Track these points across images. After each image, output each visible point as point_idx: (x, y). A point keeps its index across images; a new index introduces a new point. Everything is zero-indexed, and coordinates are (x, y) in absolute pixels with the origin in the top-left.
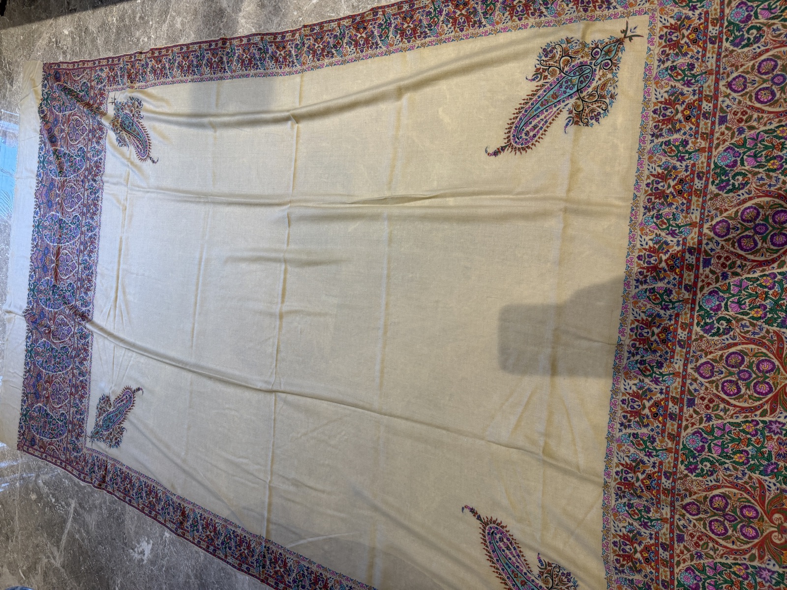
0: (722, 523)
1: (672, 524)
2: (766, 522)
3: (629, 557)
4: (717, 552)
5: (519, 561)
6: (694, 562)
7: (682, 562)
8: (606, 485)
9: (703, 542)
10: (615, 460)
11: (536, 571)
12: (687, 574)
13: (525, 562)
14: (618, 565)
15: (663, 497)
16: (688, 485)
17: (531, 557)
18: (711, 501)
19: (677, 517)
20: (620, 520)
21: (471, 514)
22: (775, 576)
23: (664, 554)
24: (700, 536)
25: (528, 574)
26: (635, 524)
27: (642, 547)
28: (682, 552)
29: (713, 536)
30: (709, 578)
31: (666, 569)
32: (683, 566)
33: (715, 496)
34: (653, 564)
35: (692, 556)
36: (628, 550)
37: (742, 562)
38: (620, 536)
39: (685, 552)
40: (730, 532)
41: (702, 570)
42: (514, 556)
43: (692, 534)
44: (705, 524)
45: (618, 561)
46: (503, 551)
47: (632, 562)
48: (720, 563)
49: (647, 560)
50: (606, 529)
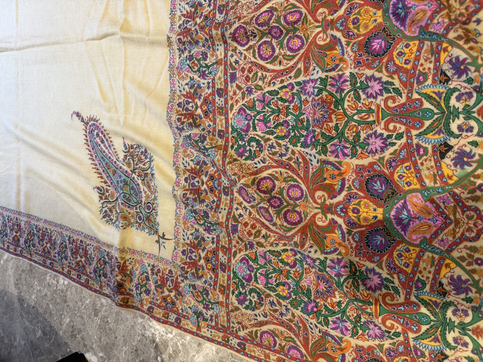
0: (270, 44)
1: (226, 63)
2: (311, 24)
3: (191, 115)
4: (265, 80)
5: (110, 151)
6: (246, 100)
7: (235, 104)
8: (170, 44)
9: (252, 74)
10: (178, 13)
11: (121, 156)
12: (239, 116)
13: (114, 151)
14: (179, 124)
15: (214, 32)
16: (239, 11)
17: (118, 144)
18: (256, 20)
19: (230, 53)
20: (183, 77)
21: (77, 118)
22: (318, 84)
23: (219, 101)
24: (250, 67)
25: (117, 162)
26: (196, 77)
27: (201, 100)
28: (235, 93)
29: (262, 63)
30: (259, 113)
31: (223, 117)
32: (236, 108)
33: (262, 14)
34: (211, 116)
35: (243, 94)
36: (190, 108)
37: (288, 82)
38: (184, 95)
39: (238, 91)
40: (277, 51)
41: (252, 107)
42: (107, 148)
43: (243, 68)
44: (254, 51)
45: (179, 120)
46: (100, 145)
47: (193, 118)
48: (268, 92)
49: (206, 113)
50: (173, 92)
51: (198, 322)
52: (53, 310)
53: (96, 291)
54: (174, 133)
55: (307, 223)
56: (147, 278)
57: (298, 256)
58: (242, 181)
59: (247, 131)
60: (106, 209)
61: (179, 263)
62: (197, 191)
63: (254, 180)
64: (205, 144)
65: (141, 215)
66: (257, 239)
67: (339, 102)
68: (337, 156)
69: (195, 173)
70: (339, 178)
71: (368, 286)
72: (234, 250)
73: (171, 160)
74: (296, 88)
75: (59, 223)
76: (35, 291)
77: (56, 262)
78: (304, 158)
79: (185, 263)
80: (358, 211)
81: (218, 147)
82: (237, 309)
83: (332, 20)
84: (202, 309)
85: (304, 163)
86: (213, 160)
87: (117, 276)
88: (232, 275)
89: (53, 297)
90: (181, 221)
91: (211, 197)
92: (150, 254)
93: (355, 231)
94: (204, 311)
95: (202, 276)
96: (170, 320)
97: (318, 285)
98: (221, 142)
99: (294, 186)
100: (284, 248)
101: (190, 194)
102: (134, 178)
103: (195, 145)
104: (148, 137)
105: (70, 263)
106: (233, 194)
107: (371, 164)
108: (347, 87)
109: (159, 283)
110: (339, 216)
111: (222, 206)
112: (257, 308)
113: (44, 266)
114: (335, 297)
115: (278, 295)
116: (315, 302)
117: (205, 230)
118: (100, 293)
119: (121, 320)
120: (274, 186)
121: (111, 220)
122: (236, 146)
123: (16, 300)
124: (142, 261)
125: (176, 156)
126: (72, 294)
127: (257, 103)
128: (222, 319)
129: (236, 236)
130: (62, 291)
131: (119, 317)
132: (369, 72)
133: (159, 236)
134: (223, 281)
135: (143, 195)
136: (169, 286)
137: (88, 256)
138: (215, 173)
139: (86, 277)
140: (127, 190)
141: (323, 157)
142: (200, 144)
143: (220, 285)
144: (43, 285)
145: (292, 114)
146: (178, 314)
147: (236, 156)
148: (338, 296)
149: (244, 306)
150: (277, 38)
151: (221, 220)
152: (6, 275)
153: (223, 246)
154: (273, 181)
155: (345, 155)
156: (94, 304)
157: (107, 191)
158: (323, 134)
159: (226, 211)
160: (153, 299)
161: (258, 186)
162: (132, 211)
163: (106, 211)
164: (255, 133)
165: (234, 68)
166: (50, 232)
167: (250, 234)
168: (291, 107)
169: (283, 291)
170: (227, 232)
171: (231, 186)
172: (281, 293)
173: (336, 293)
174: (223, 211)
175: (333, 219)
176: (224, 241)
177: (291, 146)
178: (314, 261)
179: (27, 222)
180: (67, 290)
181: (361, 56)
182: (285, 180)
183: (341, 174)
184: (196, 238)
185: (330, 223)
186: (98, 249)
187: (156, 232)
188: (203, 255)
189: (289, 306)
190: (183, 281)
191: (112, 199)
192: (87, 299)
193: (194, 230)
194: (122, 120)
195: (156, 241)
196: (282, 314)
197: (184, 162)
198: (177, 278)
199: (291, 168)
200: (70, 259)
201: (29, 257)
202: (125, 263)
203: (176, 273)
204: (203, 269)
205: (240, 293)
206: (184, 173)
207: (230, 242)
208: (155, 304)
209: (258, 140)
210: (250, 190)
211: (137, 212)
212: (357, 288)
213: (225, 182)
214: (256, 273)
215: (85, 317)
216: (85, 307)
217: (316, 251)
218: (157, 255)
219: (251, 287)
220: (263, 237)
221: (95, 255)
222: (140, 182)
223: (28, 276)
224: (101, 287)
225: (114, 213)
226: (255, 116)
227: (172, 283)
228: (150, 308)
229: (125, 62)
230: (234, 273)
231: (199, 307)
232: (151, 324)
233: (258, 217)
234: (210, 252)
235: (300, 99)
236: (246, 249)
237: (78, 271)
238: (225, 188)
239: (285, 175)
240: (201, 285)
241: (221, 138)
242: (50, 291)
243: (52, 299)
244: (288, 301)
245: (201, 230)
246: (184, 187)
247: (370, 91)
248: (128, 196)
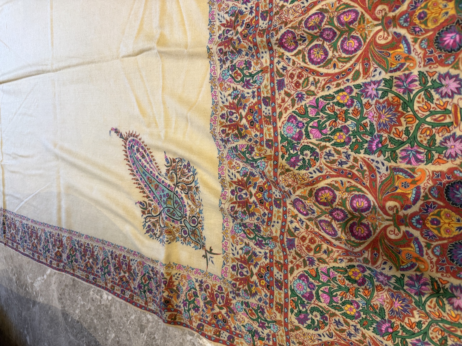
0: (322, 47)
1: (272, 71)
2: (369, 22)
3: (236, 126)
4: (318, 85)
5: (152, 166)
6: (296, 106)
7: (284, 111)
8: (210, 55)
9: (303, 79)
10: (218, 23)
11: (164, 170)
12: (289, 124)
13: (155, 166)
14: (224, 136)
15: (258, 39)
16: (284, 16)
17: (160, 159)
18: (306, 23)
19: (276, 60)
20: (225, 88)
21: (115, 135)
22: (382, 86)
23: (266, 110)
24: (300, 73)
25: (159, 176)
26: (239, 87)
27: (246, 110)
28: (283, 101)
29: (313, 67)
30: (312, 119)
31: (271, 126)
32: (285, 116)
33: (311, 16)
34: (257, 126)
35: (293, 101)
36: (234, 119)
37: (346, 86)
38: (227, 107)
39: (287, 99)
40: (330, 54)
41: (304, 114)
42: (148, 163)
43: (292, 74)
44: (304, 56)
45: (223, 131)
46: (140, 160)
47: (238, 129)
48: (322, 97)
49: (252, 123)
50: (215, 104)
51: (254, 341)
52: (98, 325)
53: (141, 307)
54: (218, 145)
55: (377, 237)
56: (195, 294)
57: (367, 273)
58: (298, 193)
59: (299, 138)
60: (149, 223)
61: (230, 280)
62: (245, 204)
63: (311, 191)
64: (253, 155)
65: (186, 229)
66: (318, 255)
67: (408, 104)
68: (409, 162)
69: (243, 185)
70: (413, 187)
71: (456, 305)
72: (290, 265)
73: (216, 173)
74: (355, 91)
75: (101, 238)
76: (79, 306)
77: (99, 277)
78: (369, 166)
79: (236, 280)
80: (438, 222)
81: (269, 158)
82: (298, 328)
83: (394, 17)
84: (257, 327)
85: (370, 171)
86: (263, 172)
87: (164, 292)
88: (290, 293)
89: (97, 312)
90: (229, 235)
91: (261, 210)
92: (197, 270)
93: (435, 244)
94: (260, 329)
95: (256, 293)
96: (223, 339)
97: (392, 303)
98: (270, 152)
99: (359, 196)
100: (350, 263)
101: (239, 206)
102: (177, 192)
103: (242, 156)
104: (190, 150)
105: (113, 278)
106: (286, 207)
107: (451, 171)
108: (416, 87)
109: (208, 299)
110: (415, 228)
111: (274, 219)
112: (320, 328)
113: (87, 281)
114: (413, 316)
115: (345, 314)
116: (390, 322)
117: (256, 244)
118: (146, 309)
119: (169, 336)
120: (335, 197)
121: (155, 234)
122: (287, 156)
123: (60, 315)
124: (189, 276)
125: (221, 168)
126: (116, 309)
127: (309, 109)
128: (280, 338)
129: (293, 251)
130: (106, 306)
131: (167, 334)
132: (443, 70)
133: (206, 251)
134: (280, 299)
135: (188, 209)
136: (220, 303)
137: (132, 271)
138: (264, 184)
139: (130, 293)
140: (170, 204)
141: (393, 164)
142: (247, 155)
143: (277, 303)
144: (87, 300)
145: (351, 118)
146: (231, 332)
147: (288, 167)
148: (417, 316)
149: (305, 325)
150: (329, 41)
151: (274, 234)
152: (49, 290)
153: (277, 262)
154: (333, 192)
155: (418, 161)
156: (140, 320)
157: (150, 205)
158: (391, 140)
159: (280, 225)
160: (202, 316)
161: (316, 198)
162: (176, 226)
163: (149, 226)
164: (309, 140)
165: (282, 75)
166: (92, 247)
167: (309, 249)
168: (350, 111)
169: (351, 309)
170: (282, 247)
171: (284, 197)
172: (348, 312)
173: (415, 312)
174: (276, 224)
175: (407, 232)
176: (278, 256)
177: (353, 154)
178: (389, 278)
179: (68, 238)
180: (111, 305)
181: (431, 52)
182: (347, 190)
183: (414, 182)
184: (247, 253)
185: (404, 236)
186: (142, 264)
187: (203, 246)
188: (255, 271)
189: (358, 326)
190: (234, 298)
191: (155, 213)
192: (132, 315)
193: (244, 245)
194: (162, 134)
195: (203, 256)
196: (350, 335)
197: (230, 174)
198: (228, 295)
199: (354, 177)
200: (113, 275)
201: (72, 272)
202: (171, 278)
203: (226, 290)
204: (256, 286)
205: (300, 312)
206: (231, 185)
207: (285, 257)
208: (204, 321)
209: (312, 149)
210: (307, 202)
211: (182, 226)
212: (443, 308)
213: (276, 193)
214: (318, 291)
215: (130, 332)
216: (130, 323)
217: (391, 268)
218: (205, 270)
219: (313, 306)
220: (325, 252)
221: (139, 270)
222: (183, 195)
223: (71, 291)
224: (146, 303)
225: (158, 227)
226: (308, 123)
227: (223, 300)
228: (199, 326)
229: (163, 76)
230: (292, 290)
231: (254, 325)
232: (201, 342)
233: (316, 230)
234: (264, 267)
235: (361, 102)
236: (305, 266)
237: (122, 286)
238: (276, 200)
239: (348, 185)
240: (256, 302)
241: (269, 148)
242: (94, 306)
243: (96, 314)
244: (356, 321)
245: (252, 244)
246: (231, 199)
247: (444, 90)
248: (172, 210)
